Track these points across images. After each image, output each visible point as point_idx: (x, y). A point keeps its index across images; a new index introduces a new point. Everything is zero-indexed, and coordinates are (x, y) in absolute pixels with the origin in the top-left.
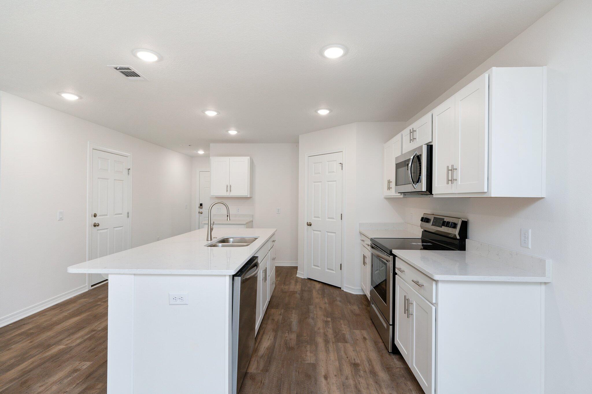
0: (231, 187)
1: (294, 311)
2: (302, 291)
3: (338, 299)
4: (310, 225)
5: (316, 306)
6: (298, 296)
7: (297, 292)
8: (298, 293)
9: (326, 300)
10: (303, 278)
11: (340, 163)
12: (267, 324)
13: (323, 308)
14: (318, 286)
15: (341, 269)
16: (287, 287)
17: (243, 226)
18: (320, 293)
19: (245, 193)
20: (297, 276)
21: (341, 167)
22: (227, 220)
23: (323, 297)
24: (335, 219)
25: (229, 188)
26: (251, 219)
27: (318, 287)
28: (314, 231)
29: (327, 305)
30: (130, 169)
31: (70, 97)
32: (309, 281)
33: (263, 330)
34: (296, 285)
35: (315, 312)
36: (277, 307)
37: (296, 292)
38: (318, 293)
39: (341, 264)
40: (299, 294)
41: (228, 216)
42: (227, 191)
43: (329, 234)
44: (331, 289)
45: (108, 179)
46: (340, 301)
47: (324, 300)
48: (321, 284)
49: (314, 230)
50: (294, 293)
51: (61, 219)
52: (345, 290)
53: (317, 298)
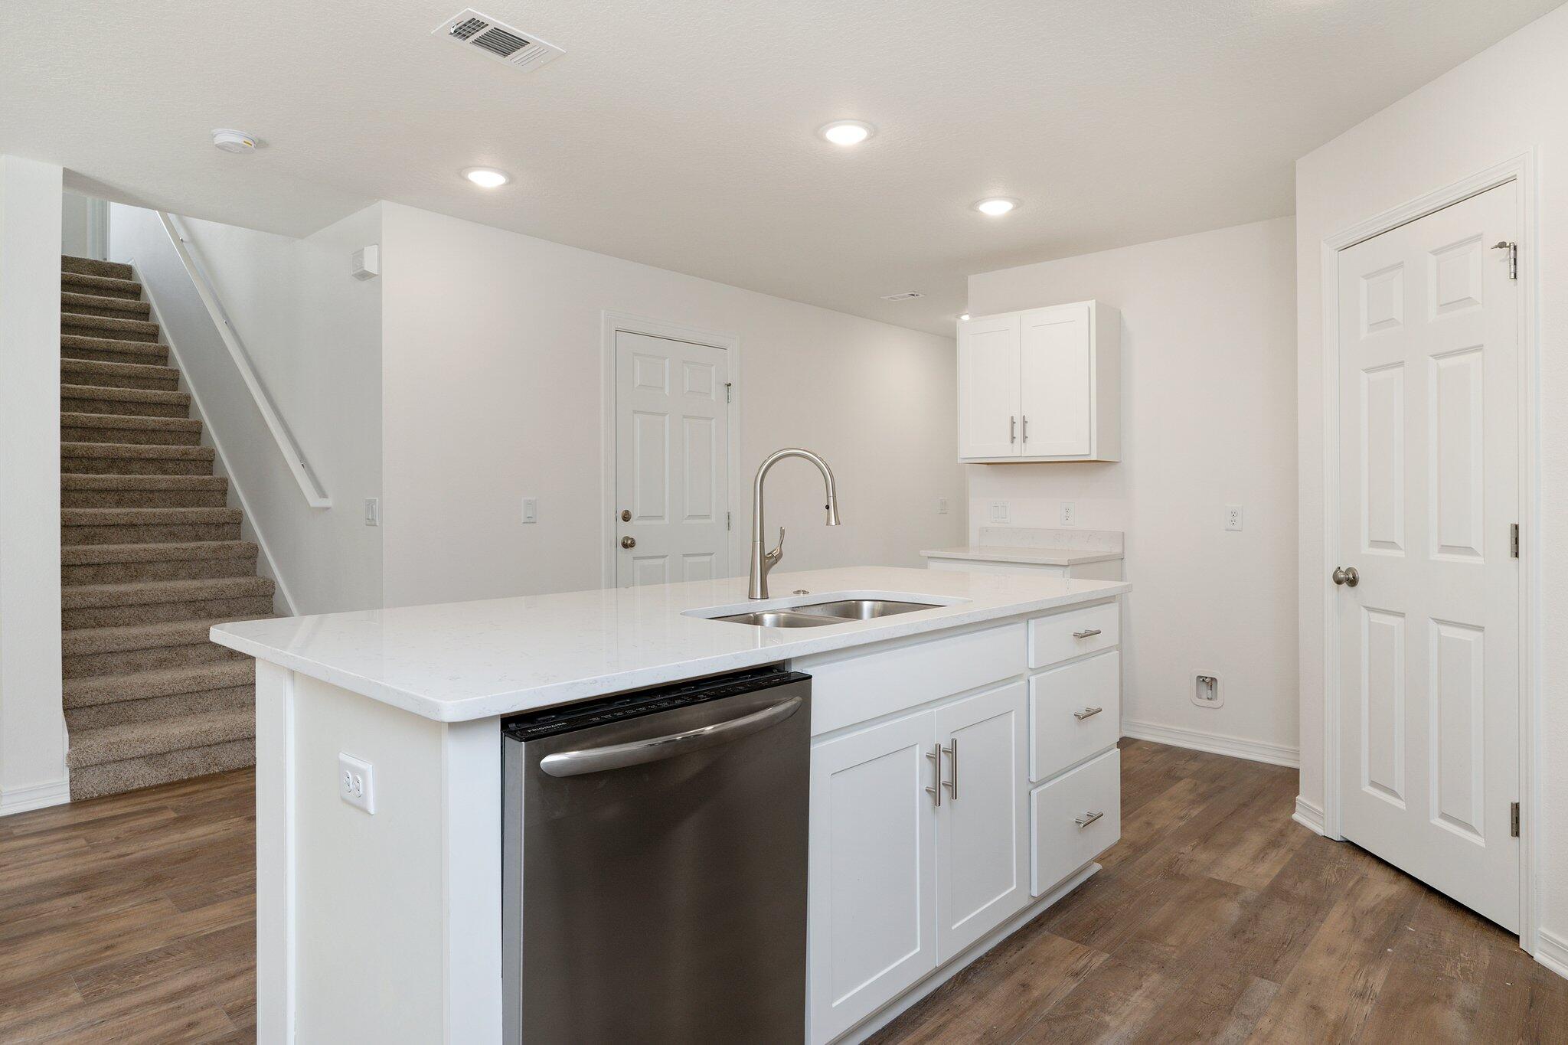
0: (1025, 422)
1: (1156, 977)
2: (1276, 892)
3: (1465, 994)
4: (1353, 582)
5: (1293, 992)
6: (1231, 911)
7: (1237, 893)
8: (1241, 897)
9: (1378, 981)
10: (1320, 831)
11: (1502, 245)
12: (980, 997)
13: (1332, 1016)
14: (1381, 889)
15: (1516, 833)
16: (1203, 857)
17: (1059, 571)
18: (1368, 929)
19: (1078, 443)
20: (1296, 816)
21: (1506, 268)
22: (828, 523)
23: (1375, 952)
24: (1478, 555)
25: (1019, 429)
26: (1117, 550)
27: (1378, 895)
28: (1372, 614)
29: (1367, 1009)
30: (730, 385)
31: (487, 179)
32: (1346, 857)
33: (944, 1019)
34: (1260, 855)
35: (1265, 1024)
36: (1084, 935)
37: (1238, 890)
38: (1355, 930)
39: (1516, 808)
40: (1244, 904)
41: (828, 507)
42: (1013, 438)
43: (1448, 632)
44: (1452, 927)
45: (664, 415)
46: (1469, 1014)
47: (1368, 974)
48: (1404, 883)
49: (1370, 609)
50: (1224, 890)
51: (530, 520)
52: (1539, 957)
53: (1330, 951)
